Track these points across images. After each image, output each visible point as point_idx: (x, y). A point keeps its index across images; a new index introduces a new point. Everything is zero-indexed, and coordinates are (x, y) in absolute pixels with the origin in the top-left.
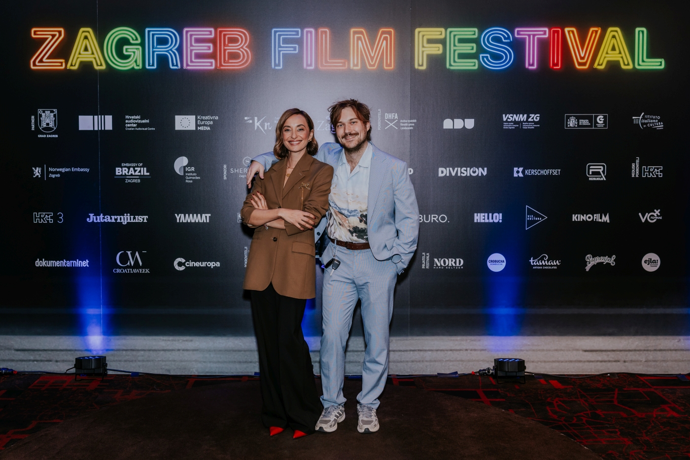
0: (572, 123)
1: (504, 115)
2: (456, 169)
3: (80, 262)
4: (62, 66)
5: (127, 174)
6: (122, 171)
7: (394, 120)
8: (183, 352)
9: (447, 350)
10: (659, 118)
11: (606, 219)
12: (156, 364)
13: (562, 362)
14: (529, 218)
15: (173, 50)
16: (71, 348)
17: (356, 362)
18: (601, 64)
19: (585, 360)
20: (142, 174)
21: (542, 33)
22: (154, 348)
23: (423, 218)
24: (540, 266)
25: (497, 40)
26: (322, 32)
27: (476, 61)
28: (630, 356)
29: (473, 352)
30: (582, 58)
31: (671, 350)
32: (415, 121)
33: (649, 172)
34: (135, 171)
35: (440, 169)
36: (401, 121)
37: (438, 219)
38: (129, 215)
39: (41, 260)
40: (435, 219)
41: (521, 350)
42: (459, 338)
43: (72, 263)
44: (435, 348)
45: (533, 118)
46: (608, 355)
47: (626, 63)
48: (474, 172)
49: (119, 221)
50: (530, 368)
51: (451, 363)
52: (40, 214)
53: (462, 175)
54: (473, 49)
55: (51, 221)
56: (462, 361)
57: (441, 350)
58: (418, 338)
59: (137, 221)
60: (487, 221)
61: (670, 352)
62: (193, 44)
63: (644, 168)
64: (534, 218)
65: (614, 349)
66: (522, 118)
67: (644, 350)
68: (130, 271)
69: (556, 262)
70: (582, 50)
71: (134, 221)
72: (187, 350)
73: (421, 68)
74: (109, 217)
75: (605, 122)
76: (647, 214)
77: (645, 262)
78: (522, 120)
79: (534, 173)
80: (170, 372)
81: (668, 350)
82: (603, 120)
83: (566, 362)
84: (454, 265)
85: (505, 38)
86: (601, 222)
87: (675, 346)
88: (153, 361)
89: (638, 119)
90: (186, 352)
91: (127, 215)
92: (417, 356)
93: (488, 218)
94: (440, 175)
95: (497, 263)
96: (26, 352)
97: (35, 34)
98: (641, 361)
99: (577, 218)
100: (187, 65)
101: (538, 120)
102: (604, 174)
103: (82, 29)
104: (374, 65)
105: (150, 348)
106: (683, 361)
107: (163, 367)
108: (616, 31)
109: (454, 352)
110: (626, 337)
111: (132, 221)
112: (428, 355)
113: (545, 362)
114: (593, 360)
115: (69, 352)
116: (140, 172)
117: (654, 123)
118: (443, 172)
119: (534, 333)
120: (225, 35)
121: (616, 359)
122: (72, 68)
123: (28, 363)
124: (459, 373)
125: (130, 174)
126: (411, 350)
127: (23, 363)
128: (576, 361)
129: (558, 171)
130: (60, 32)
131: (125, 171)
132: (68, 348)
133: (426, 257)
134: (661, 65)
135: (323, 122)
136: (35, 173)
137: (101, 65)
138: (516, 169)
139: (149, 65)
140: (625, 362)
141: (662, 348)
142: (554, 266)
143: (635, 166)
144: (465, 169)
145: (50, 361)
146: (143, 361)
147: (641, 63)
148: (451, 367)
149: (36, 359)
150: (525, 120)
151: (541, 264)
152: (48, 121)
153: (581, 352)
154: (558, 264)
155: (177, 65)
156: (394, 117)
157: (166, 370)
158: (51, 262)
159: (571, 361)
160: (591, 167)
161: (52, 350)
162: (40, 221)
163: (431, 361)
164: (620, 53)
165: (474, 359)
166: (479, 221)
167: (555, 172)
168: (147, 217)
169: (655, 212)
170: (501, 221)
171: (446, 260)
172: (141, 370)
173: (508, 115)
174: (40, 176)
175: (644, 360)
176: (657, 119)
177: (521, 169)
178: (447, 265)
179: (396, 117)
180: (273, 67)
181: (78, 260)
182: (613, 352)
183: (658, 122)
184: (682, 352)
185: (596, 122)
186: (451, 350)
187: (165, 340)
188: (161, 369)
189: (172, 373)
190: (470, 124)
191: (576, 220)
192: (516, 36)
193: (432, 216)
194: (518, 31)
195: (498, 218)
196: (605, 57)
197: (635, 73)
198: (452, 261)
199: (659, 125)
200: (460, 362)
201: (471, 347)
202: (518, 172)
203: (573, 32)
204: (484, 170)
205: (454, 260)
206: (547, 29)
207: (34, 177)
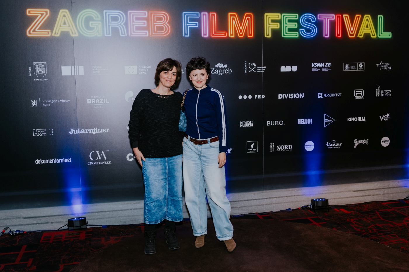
0: (347, 67)
1: (312, 64)
2: (288, 94)
3: (65, 159)
4: (48, 34)
5: (95, 103)
6: (91, 101)
7: (254, 67)
8: (134, 210)
9: (284, 197)
10: (389, 64)
11: (364, 119)
12: (117, 219)
13: (343, 198)
14: (326, 120)
15: (122, 25)
16: (62, 214)
17: (235, 208)
18: (361, 35)
19: (354, 196)
20: (104, 102)
21: (332, 17)
22: (115, 210)
23: (270, 123)
24: (331, 147)
25: (308, 20)
26: (212, 15)
27: (297, 33)
28: (376, 192)
29: (298, 197)
30: (352, 32)
31: (395, 187)
32: (265, 67)
33: (384, 93)
34: (100, 101)
35: (279, 95)
36: (258, 67)
37: (278, 123)
38: (96, 128)
39: (39, 159)
40: (277, 123)
41: (323, 194)
42: (291, 189)
43: (60, 160)
44: (278, 196)
45: (327, 65)
46: (365, 193)
47: (373, 35)
48: (297, 96)
49: (90, 132)
50: (331, 203)
51: (287, 204)
52: (38, 130)
53: (291, 98)
54: (296, 26)
55: (45, 134)
56: (292, 202)
57: (281, 197)
58: (269, 191)
59: (102, 132)
60: (304, 123)
61: (394, 188)
62: (135, 21)
63: (382, 91)
64: (328, 121)
65: (368, 189)
66: (322, 65)
67: (382, 189)
68: (99, 163)
69: (339, 144)
70: (352, 27)
71: (100, 132)
72: (136, 209)
73: (268, 37)
74: (84, 130)
75: (363, 67)
76: (383, 116)
77: (383, 142)
78: (322, 66)
79: (328, 95)
80: (126, 223)
81: (393, 187)
82: (362, 66)
83: (345, 198)
84: (287, 149)
85: (313, 20)
86: (361, 121)
87: (397, 185)
88: (115, 217)
89: (379, 65)
90: (135, 210)
91: (96, 129)
92: (268, 201)
93: (305, 122)
94: (279, 98)
95: (310, 146)
96: (31, 219)
97: (29, 13)
98: (381, 194)
99: (350, 119)
100: (131, 34)
101: (330, 66)
102: (363, 95)
103: (61, 11)
104: (242, 35)
105: (113, 210)
106: (400, 192)
107: (122, 220)
108: (369, 17)
109: (288, 197)
110: (374, 182)
111: (99, 132)
112: (274, 200)
113: (334, 199)
114: (358, 196)
115: (60, 216)
116: (103, 101)
117: (386, 67)
118: (281, 96)
119: (329, 184)
120: (154, 16)
121: (369, 194)
122: (56, 35)
123: (33, 226)
124: (291, 209)
125: (96, 103)
126: (265, 198)
127: (29, 226)
128: (350, 197)
129: (340, 94)
130: (46, 12)
131: (93, 101)
132: (60, 214)
133: (272, 145)
134: (390, 36)
135: (214, 68)
136: (33, 104)
137: (75, 34)
138: (319, 94)
139: (107, 34)
140: (373, 195)
141: (390, 187)
142: (339, 146)
143: (378, 90)
144: (293, 94)
145: (48, 223)
146: (109, 218)
147: (380, 34)
148: (286, 206)
149: (38, 222)
150: (323, 66)
151: (332, 146)
152: (40, 70)
153: (352, 192)
154: (341, 145)
155: (125, 34)
156: (254, 65)
157: (124, 222)
158: (46, 160)
159: (347, 197)
160: (357, 92)
161: (49, 216)
162: (38, 135)
163: (276, 203)
164: (370, 29)
165: (298, 200)
166: (300, 124)
167: (339, 95)
168: (109, 129)
169: (387, 115)
170: (311, 123)
171: (283, 146)
172: (108, 224)
173: (314, 63)
174: (36, 106)
175: (382, 194)
176: (388, 65)
177: (321, 94)
178: (283, 149)
179: (255, 65)
180: (184, 35)
181: (64, 158)
182: (368, 191)
183: (389, 67)
184: (400, 188)
185: (359, 67)
186: (286, 196)
187: (123, 204)
188: (121, 221)
189: (127, 224)
190: (295, 69)
191: (349, 121)
192: (318, 19)
193: (275, 121)
194: (319, 16)
195: (310, 121)
196: (363, 31)
197: (378, 40)
198: (286, 146)
199: (389, 68)
200: (292, 203)
201: (297, 194)
202: (320, 95)
203: (347, 17)
204: (302, 95)
205: (287, 146)
206: (334, 15)
207: (32, 106)
